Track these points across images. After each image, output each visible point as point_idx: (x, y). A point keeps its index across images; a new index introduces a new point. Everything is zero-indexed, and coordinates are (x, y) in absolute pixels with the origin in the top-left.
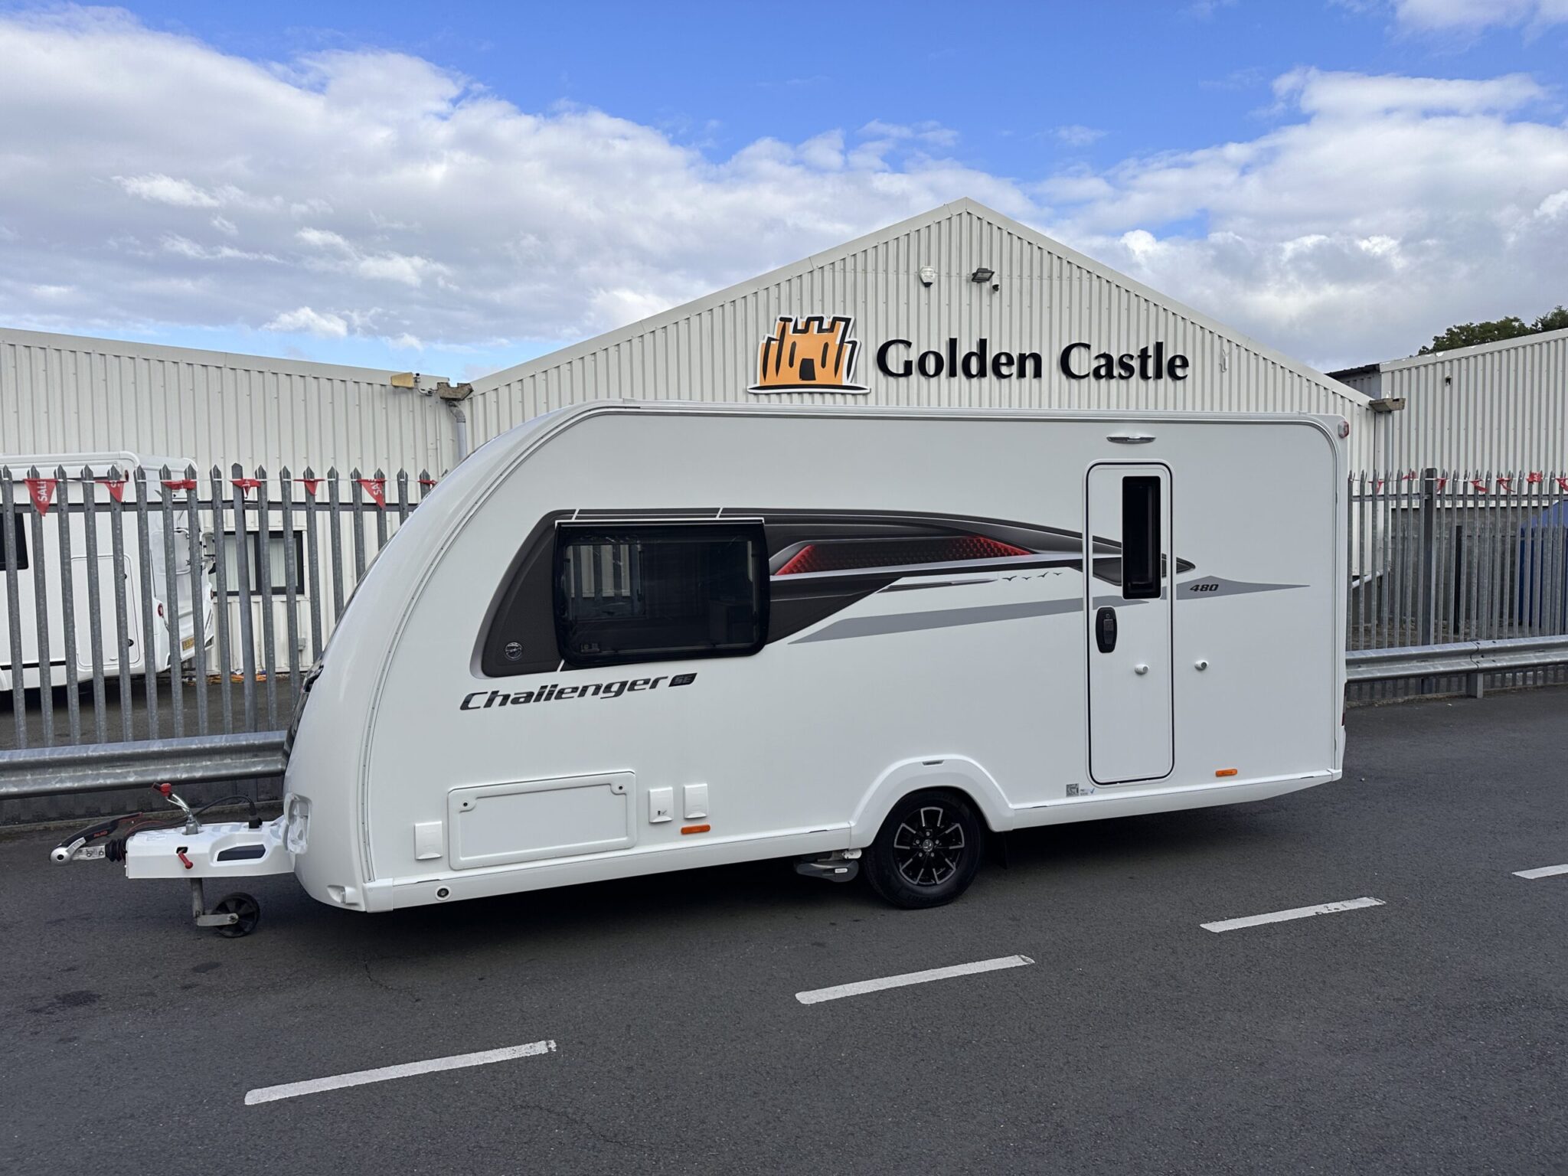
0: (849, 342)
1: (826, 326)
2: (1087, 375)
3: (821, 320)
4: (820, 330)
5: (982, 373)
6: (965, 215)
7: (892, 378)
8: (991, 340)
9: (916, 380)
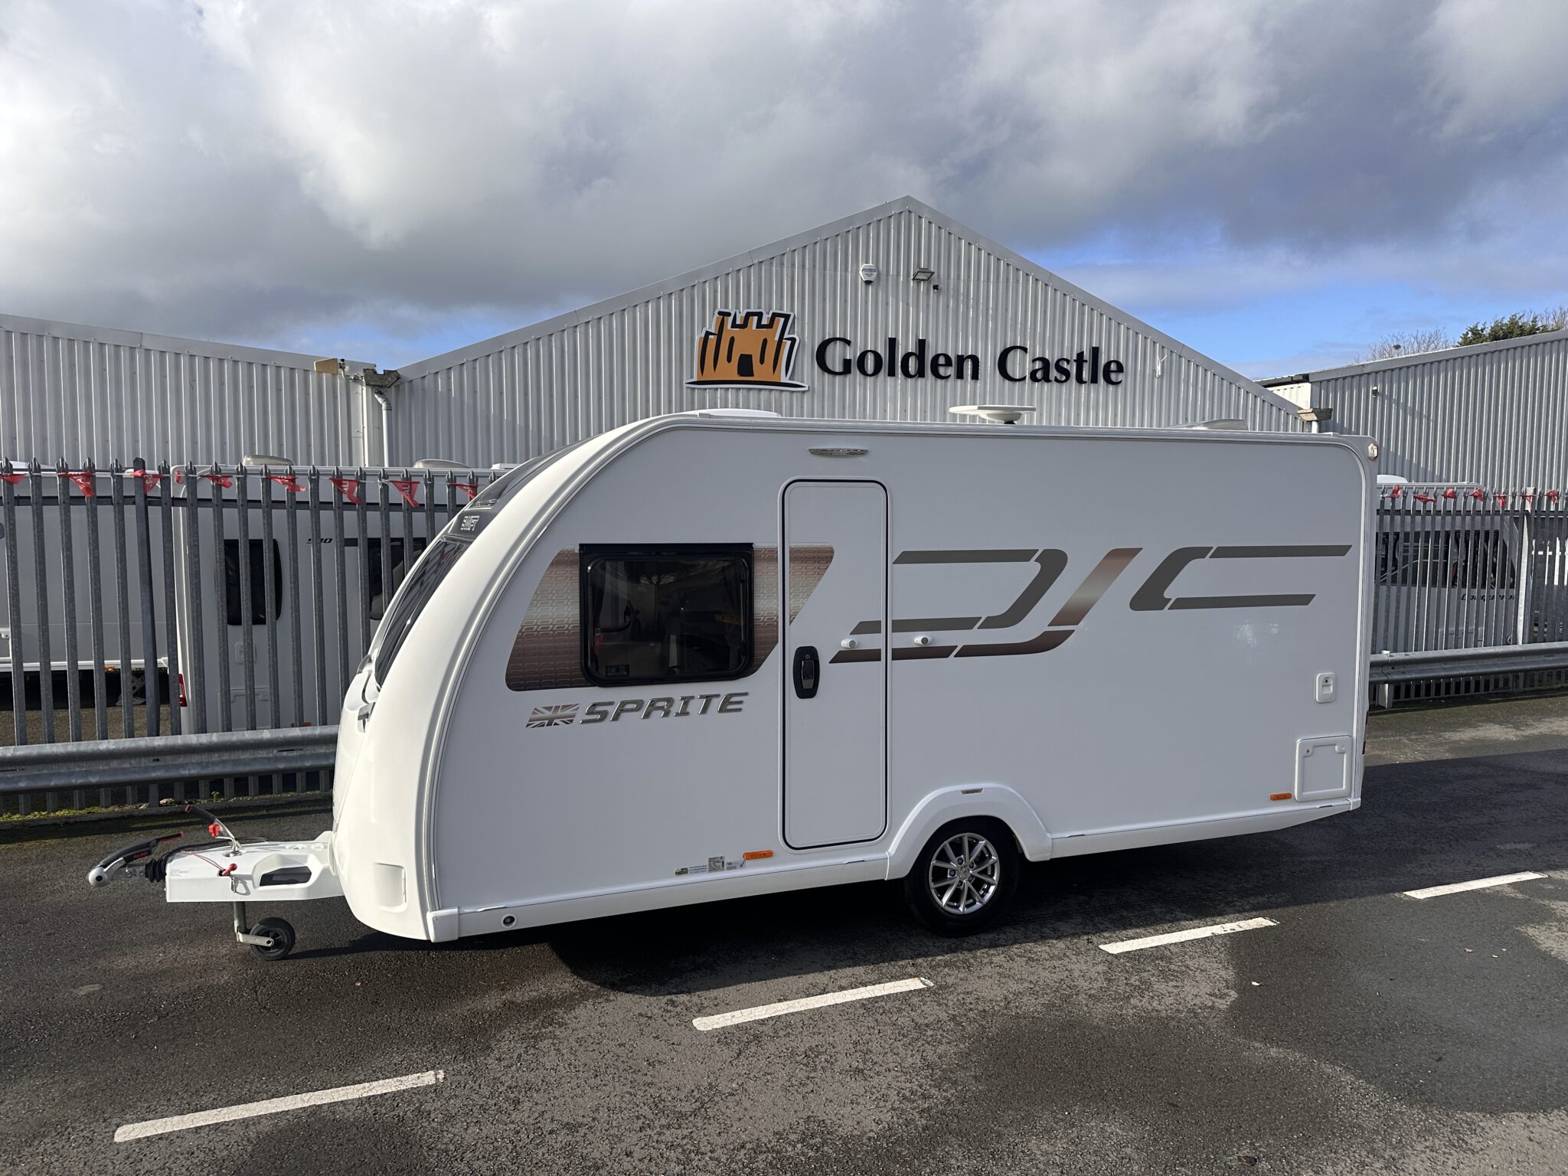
0: (786, 339)
1: (765, 322)
2: (1024, 379)
3: (760, 315)
4: (759, 325)
5: (921, 373)
6: (906, 214)
7: (831, 376)
8: (930, 340)
9: (855, 379)
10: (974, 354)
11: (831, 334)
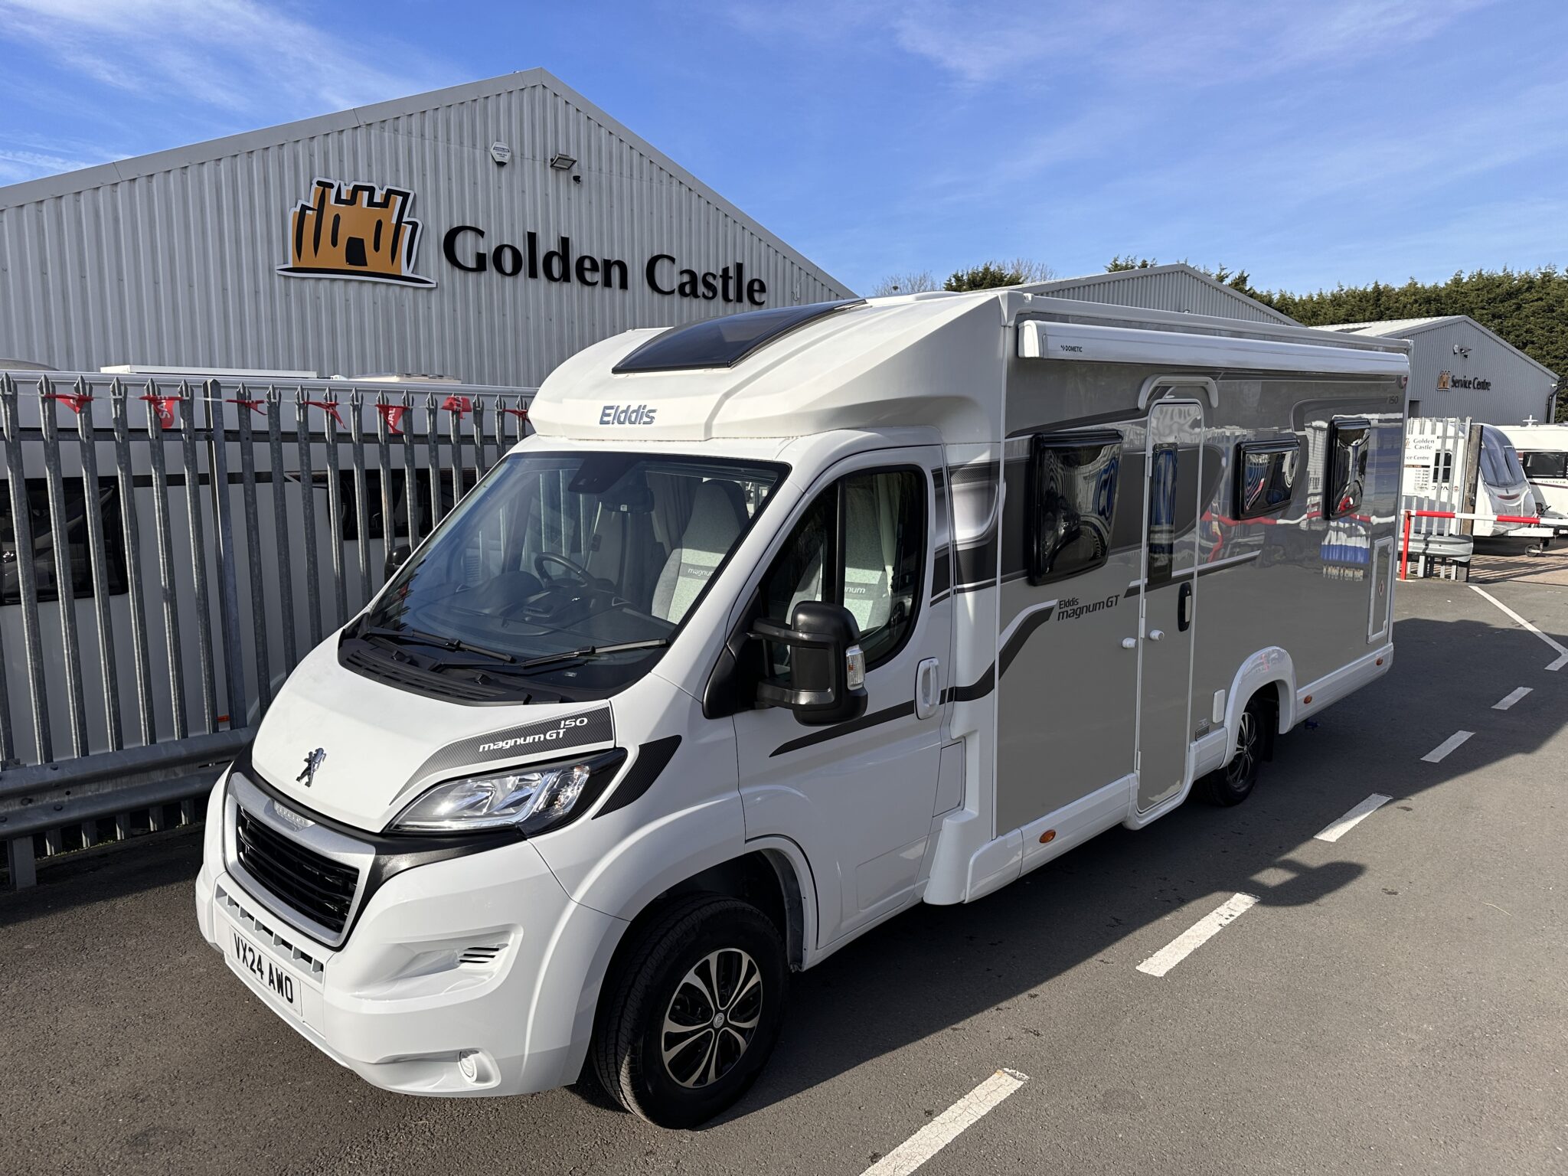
0: (405, 223)
1: (378, 199)
2: (672, 292)
3: (371, 190)
4: (371, 203)
5: (565, 277)
6: (539, 89)
7: (462, 272)
8: (574, 239)
9: (491, 278)
10: (621, 259)
11: (461, 220)
